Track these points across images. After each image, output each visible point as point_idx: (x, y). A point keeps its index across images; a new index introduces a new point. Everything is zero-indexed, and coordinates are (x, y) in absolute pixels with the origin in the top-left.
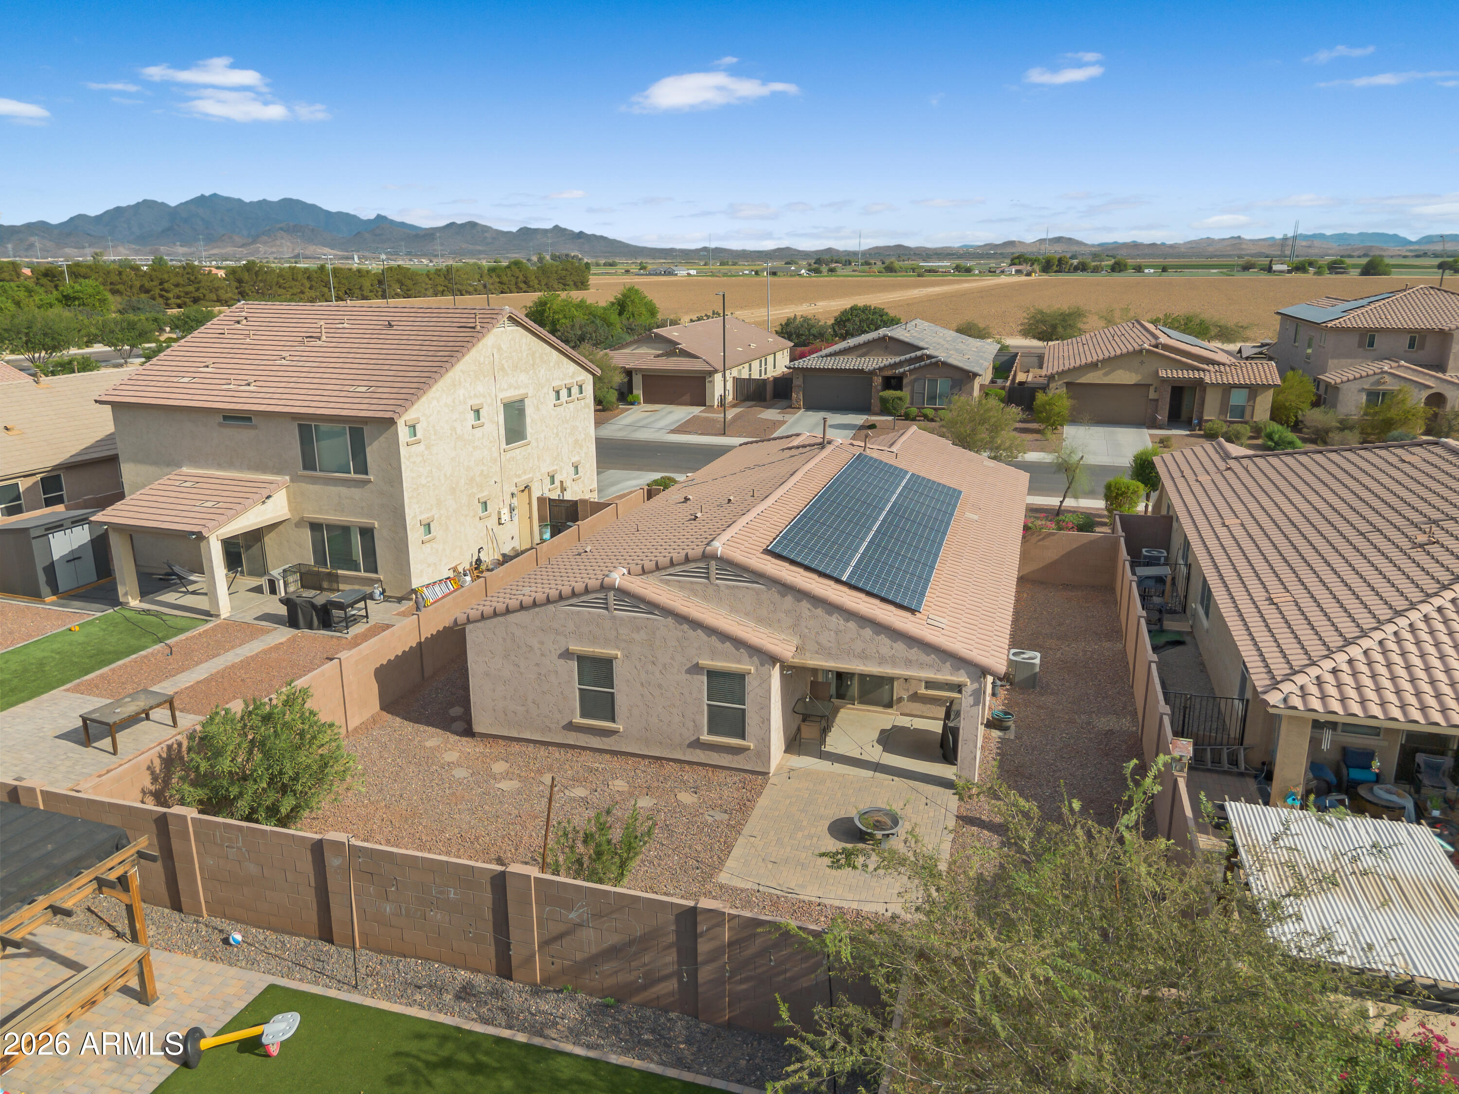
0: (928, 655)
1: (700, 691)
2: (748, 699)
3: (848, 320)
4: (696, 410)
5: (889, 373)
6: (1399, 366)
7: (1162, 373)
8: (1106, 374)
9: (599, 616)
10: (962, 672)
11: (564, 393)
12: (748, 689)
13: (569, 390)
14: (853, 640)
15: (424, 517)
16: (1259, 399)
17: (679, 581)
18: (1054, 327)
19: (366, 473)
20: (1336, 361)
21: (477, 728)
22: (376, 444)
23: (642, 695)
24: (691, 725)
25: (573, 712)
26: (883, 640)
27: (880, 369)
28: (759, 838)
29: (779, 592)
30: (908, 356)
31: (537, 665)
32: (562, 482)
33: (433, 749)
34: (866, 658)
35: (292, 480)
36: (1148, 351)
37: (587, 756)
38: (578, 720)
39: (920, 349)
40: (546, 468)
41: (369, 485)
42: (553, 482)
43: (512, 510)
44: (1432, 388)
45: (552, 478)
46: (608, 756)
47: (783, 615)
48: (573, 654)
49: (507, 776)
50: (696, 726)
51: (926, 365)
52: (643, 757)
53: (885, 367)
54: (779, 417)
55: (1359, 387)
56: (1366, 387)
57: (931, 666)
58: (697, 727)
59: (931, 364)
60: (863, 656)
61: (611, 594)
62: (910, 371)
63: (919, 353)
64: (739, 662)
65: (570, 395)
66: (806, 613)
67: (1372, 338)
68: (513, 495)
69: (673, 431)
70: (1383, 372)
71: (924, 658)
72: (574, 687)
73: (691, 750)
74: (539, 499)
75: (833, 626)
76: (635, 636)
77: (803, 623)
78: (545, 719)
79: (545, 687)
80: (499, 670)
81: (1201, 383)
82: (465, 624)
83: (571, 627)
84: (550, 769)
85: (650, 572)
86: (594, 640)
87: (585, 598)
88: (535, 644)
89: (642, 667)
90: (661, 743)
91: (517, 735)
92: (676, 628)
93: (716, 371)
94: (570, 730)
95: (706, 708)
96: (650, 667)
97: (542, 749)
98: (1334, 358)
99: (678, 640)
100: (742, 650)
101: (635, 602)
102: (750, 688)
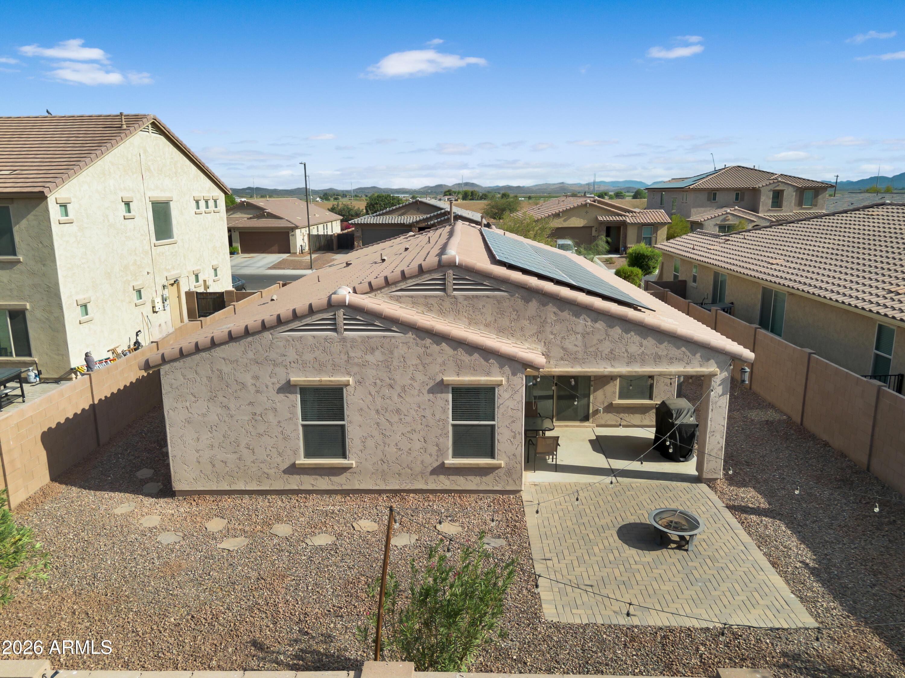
0: (678, 348)
1: (444, 411)
2: (499, 413)
5: (423, 225)
6: (735, 209)
7: (600, 218)
9: (326, 339)
10: (712, 362)
11: (202, 204)
12: (498, 402)
13: (207, 202)
14: (600, 341)
15: (82, 298)
16: (659, 232)
17: (412, 297)
19: (15, 254)
20: (695, 210)
21: (177, 486)
22: (24, 223)
23: (378, 424)
24: (433, 450)
25: (295, 452)
26: (634, 338)
27: (417, 222)
28: (555, 559)
29: (523, 298)
30: (435, 213)
31: (251, 404)
32: (205, 281)
33: (125, 516)
34: (614, 359)
36: (590, 204)
37: (313, 501)
38: (302, 461)
40: (192, 267)
41: (19, 266)
42: (197, 281)
43: (164, 300)
44: (754, 222)
45: (197, 276)
46: (339, 497)
47: (526, 323)
48: (295, 386)
49: (227, 533)
50: (439, 450)
51: (448, 219)
52: (380, 492)
53: (420, 221)
55: (714, 223)
56: (718, 223)
57: (680, 360)
58: (441, 452)
60: (611, 357)
61: (340, 313)
62: (438, 222)
63: (443, 211)
64: (488, 374)
65: (207, 207)
66: (551, 317)
67: (715, 195)
68: (164, 286)
69: (270, 268)
70: (727, 213)
71: (675, 352)
72: (296, 424)
73: (435, 477)
74: (186, 293)
75: (580, 328)
76: (370, 358)
77: (548, 329)
78: (262, 465)
79: (261, 428)
80: (204, 415)
81: (624, 223)
82: (160, 365)
83: (292, 355)
84: (279, 519)
85: (380, 289)
86: (321, 368)
87: (308, 320)
88: (248, 379)
89: (378, 392)
90: (399, 474)
91: (227, 488)
92: (417, 345)
93: (297, 227)
94: (292, 474)
95: (450, 429)
96: (386, 391)
97: (260, 499)
98: (693, 207)
99: (419, 357)
100: (491, 361)
101: (369, 319)
102: (501, 401)
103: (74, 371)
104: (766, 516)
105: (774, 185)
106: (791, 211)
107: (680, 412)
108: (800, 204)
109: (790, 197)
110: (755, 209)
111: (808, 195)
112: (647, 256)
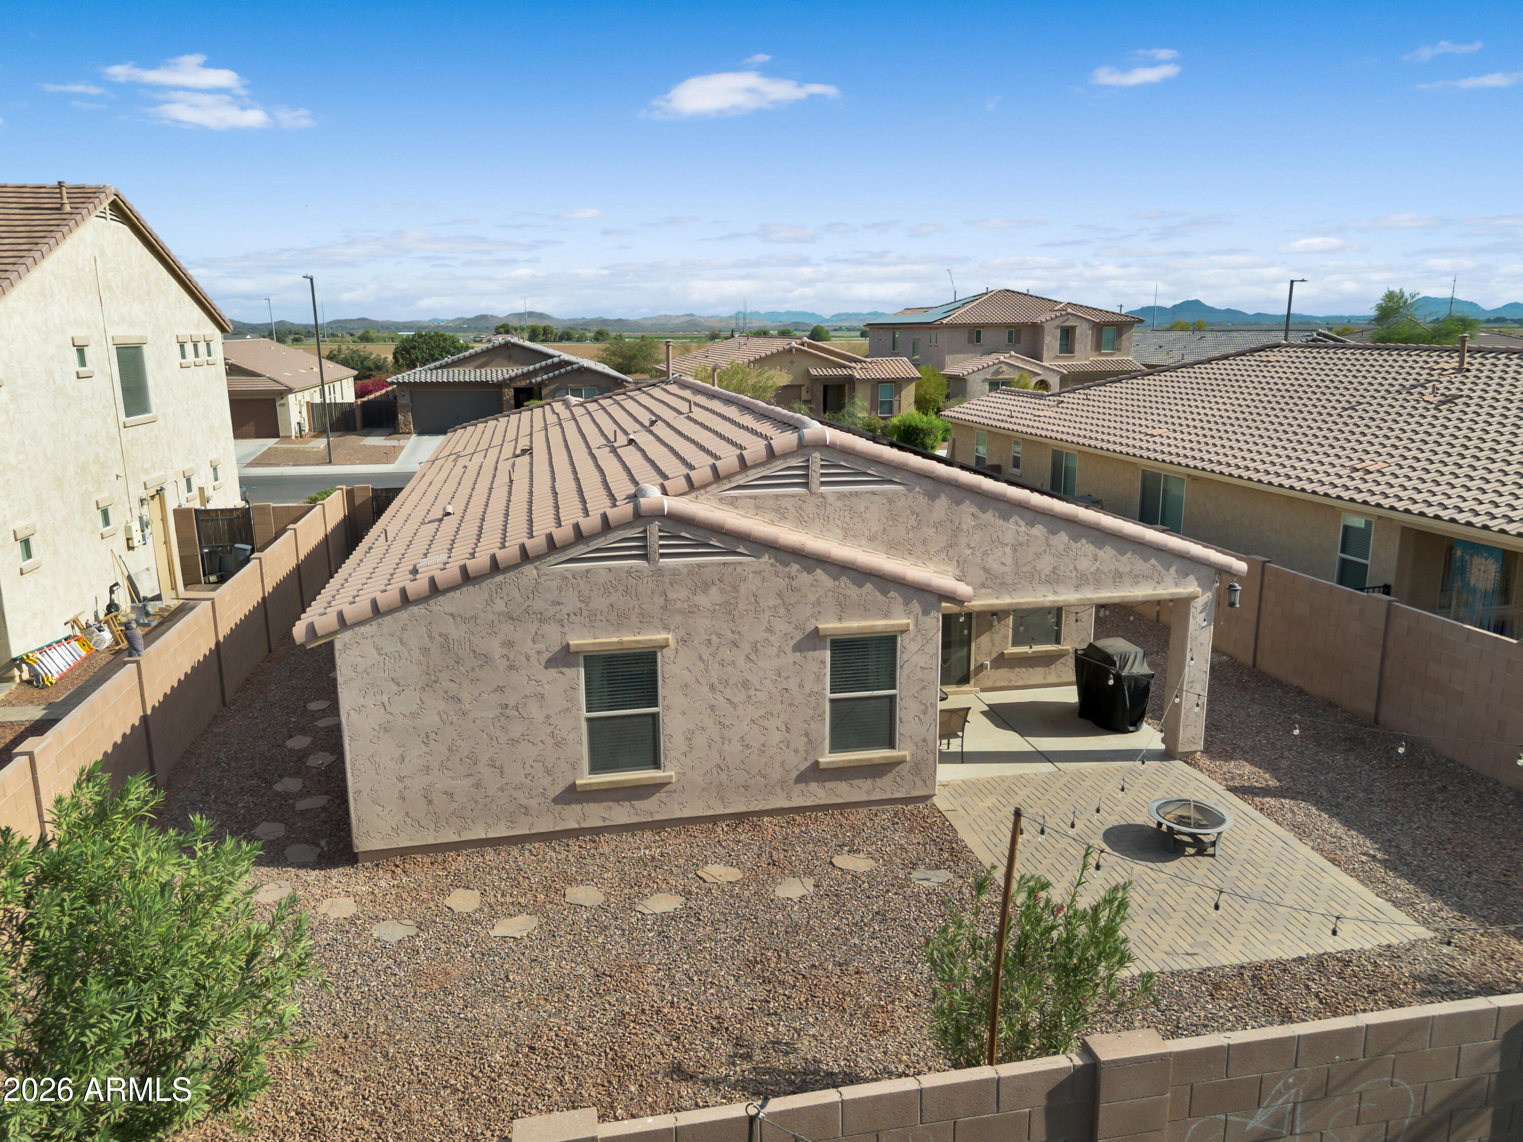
0: (1146, 560)
1: (819, 679)
2: (901, 676)
3: (414, 348)
4: (271, 442)
5: (522, 384)
6: (1011, 356)
7: (814, 372)
9: (629, 572)
10: (1191, 578)
11: (189, 348)
12: (900, 658)
13: (195, 346)
14: (1038, 555)
15: (22, 526)
16: (903, 393)
17: (755, 497)
20: (951, 357)
21: (363, 843)
23: (712, 707)
24: (800, 742)
25: (574, 766)
26: (1085, 547)
27: (511, 379)
29: (927, 494)
30: (542, 364)
31: (500, 689)
32: (201, 490)
34: (1058, 582)
36: (797, 350)
37: (608, 845)
38: (586, 779)
40: (181, 465)
42: (189, 489)
43: (144, 525)
44: (1037, 374)
45: (189, 481)
46: (648, 835)
47: (931, 532)
48: (577, 654)
49: (493, 912)
50: (810, 742)
51: (567, 373)
52: (714, 819)
54: (394, 443)
55: (982, 377)
56: (988, 377)
57: (1148, 578)
58: (812, 744)
59: (573, 371)
60: (1054, 579)
61: (654, 528)
62: (549, 379)
63: (555, 360)
64: (886, 615)
65: (197, 355)
66: (968, 522)
67: (979, 333)
68: (142, 501)
69: (252, 465)
70: (1000, 362)
71: (1142, 566)
72: (577, 718)
73: (802, 786)
74: (175, 511)
75: (1009, 538)
76: (701, 600)
77: (963, 540)
78: (515, 794)
79: (517, 730)
80: (414, 715)
81: (851, 380)
82: (335, 633)
83: (571, 602)
85: (704, 486)
86: (621, 621)
87: (600, 543)
88: (495, 648)
89: (713, 655)
90: (746, 787)
91: (456, 838)
92: (777, 574)
93: (290, 391)
94: (568, 802)
95: (827, 706)
96: (726, 653)
97: (515, 852)
98: (950, 353)
99: (779, 595)
100: (892, 594)
101: (700, 536)
102: (905, 657)
103: (17, 662)
104: (1284, 797)
105: (1062, 319)
106: (1087, 359)
107: (1124, 659)
108: (1098, 347)
109: (1084, 336)
110: (1036, 354)
111: (1108, 333)
112: (922, 430)
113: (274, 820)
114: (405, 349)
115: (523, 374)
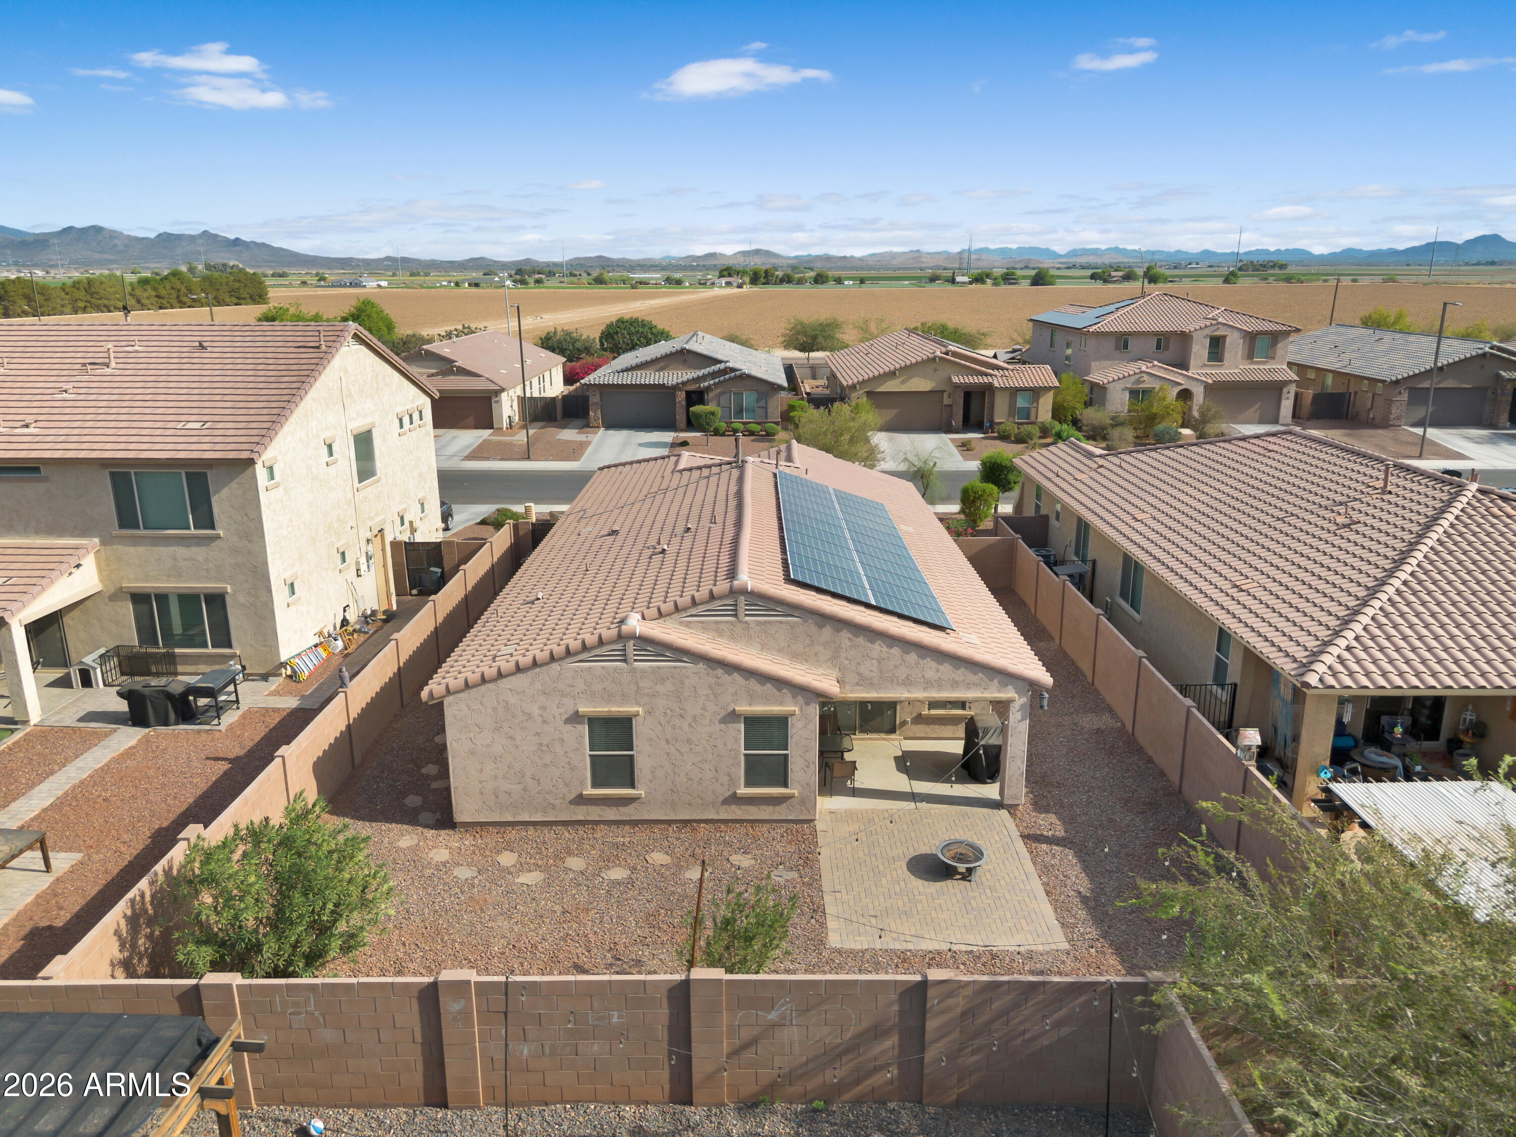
0: (975, 674)
1: (737, 741)
2: (791, 742)
3: (617, 333)
4: (485, 434)
5: (692, 387)
6: (1154, 366)
7: (955, 379)
8: (903, 382)
9: (615, 669)
10: (1010, 687)
11: (406, 420)
12: (791, 731)
13: (411, 416)
14: (896, 667)
15: (287, 575)
16: (1041, 401)
17: (702, 622)
18: (814, 338)
19: (212, 527)
20: (1097, 363)
21: (459, 817)
22: (225, 492)
23: (668, 754)
24: (725, 779)
25: (582, 783)
26: (930, 662)
27: (683, 383)
28: (844, 891)
29: (817, 625)
30: (710, 370)
31: (538, 734)
32: (411, 523)
33: (415, 849)
34: (911, 685)
35: (103, 543)
36: (941, 358)
37: (600, 832)
38: (590, 791)
39: (720, 362)
40: (396, 509)
41: (218, 542)
42: (402, 524)
43: (369, 558)
44: (1179, 384)
45: (402, 518)
46: (627, 828)
47: (821, 648)
48: (583, 716)
49: (522, 867)
50: (731, 779)
51: (730, 379)
52: (669, 822)
53: (688, 381)
54: (581, 437)
55: (1123, 386)
56: (1128, 386)
57: (977, 685)
58: (732, 781)
59: (736, 376)
60: (908, 683)
61: (631, 644)
62: (715, 384)
63: (722, 366)
64: (781, 704)
65: (411, 423)
66: (846, 643)
67: (1127, 341)
68: (368, 541)
69: (468, 458)
70: (1141, 372)
71: (971, 677)
72: (584, 755)
73: (726, 807)
74: (391, 543)
75: (875, 654)
76: (660, 688)
77: (843, 655)
78: (547, 796)
79: (548, 759)
80: (488, 746)
81: (990, 387)
82: (444, 697)
83: (580, 686)
84: (570, 853)
85: (669, 615)
86: (610, 698)
87: (598, 651)
88: (535, 710)
89: (668, 722)
90: (690, 804)
91: (511, 819)
92: (708, 675)
93: (503, 390)
94: (579, 804)
95: (742, 759)
96: (677, 721)
97: (546, 830)
98: (1095, 360)
99: (711, 687)
100: (784, 691)
101: (659, 650)
102: (794, 731)
103: (283, 665)
104: (1057, 845)
105: (1212, 328)
106: (1237, 367)
107: (986, 731)
108: (1250, 356)
109: (1234, 346)
110: (1183, 364)
111: (1261, 342)
113: (417, 794)
114: (609, 333)
115: (693, 379)
